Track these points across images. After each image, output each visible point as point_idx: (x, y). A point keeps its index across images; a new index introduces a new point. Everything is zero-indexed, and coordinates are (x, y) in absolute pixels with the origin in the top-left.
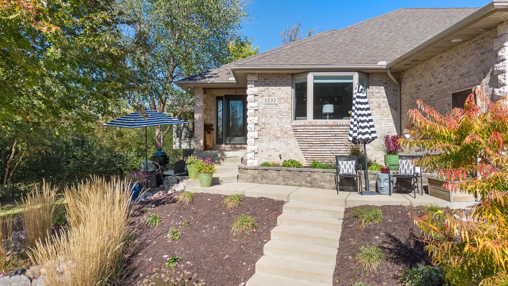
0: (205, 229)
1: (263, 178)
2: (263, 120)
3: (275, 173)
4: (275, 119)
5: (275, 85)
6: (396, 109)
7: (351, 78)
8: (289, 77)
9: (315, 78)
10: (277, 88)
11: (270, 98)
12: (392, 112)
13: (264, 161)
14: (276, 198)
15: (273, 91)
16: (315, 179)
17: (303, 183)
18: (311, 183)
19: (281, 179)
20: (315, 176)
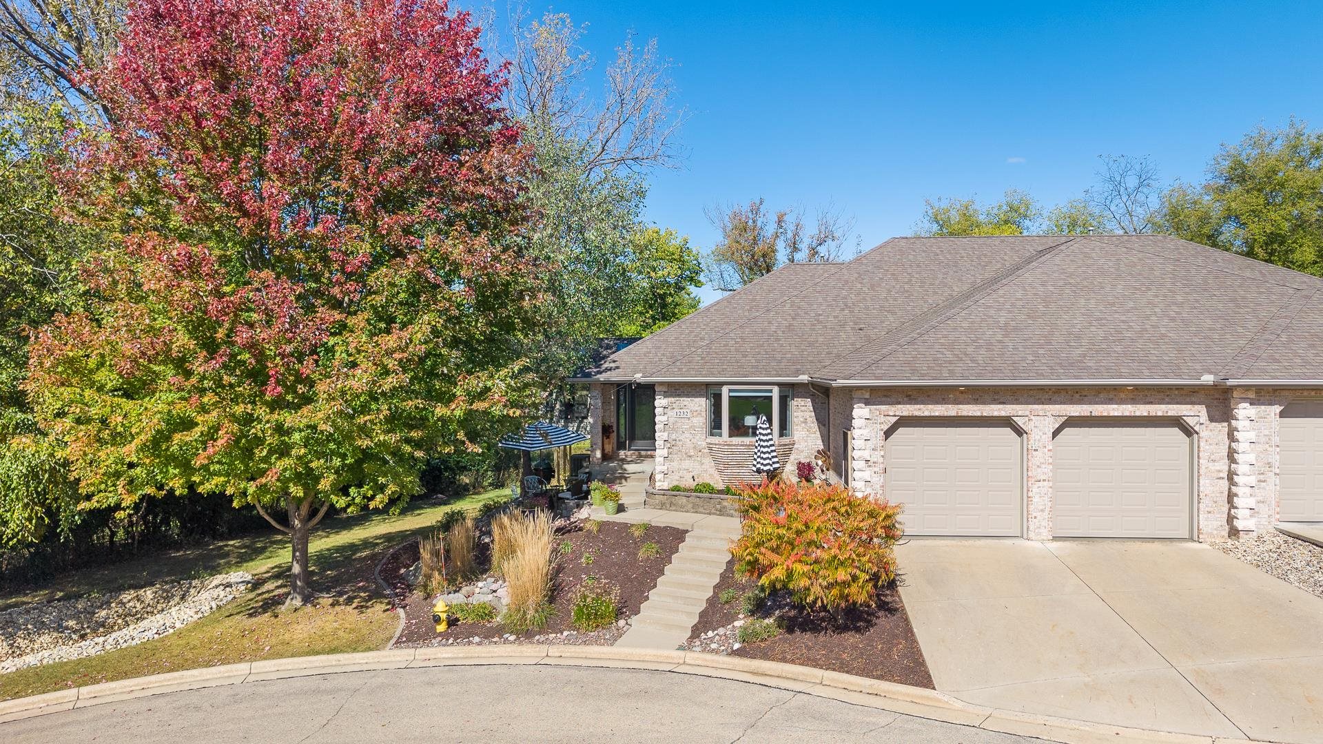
0: (614, 555)
1: (671, 504)
2: (674, 436)
3: (684, 500)
4: (687, 435)
5: (688, 396)
6: (824, 425)
7: (771, 391)
8: (703, 387)
9: (730, 391)
10: (689, 399)
11: (682, 411)
12: (819, 428)
13: (675, 483)
14: (681, 527)
15: (685, 403)
16: (724, 507)
17: (713, 511)
18: (720, 511)
19: (690, 506)
20: (725, 503)
